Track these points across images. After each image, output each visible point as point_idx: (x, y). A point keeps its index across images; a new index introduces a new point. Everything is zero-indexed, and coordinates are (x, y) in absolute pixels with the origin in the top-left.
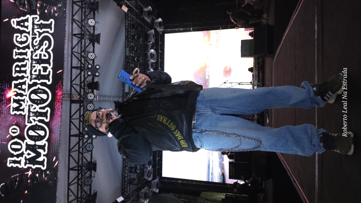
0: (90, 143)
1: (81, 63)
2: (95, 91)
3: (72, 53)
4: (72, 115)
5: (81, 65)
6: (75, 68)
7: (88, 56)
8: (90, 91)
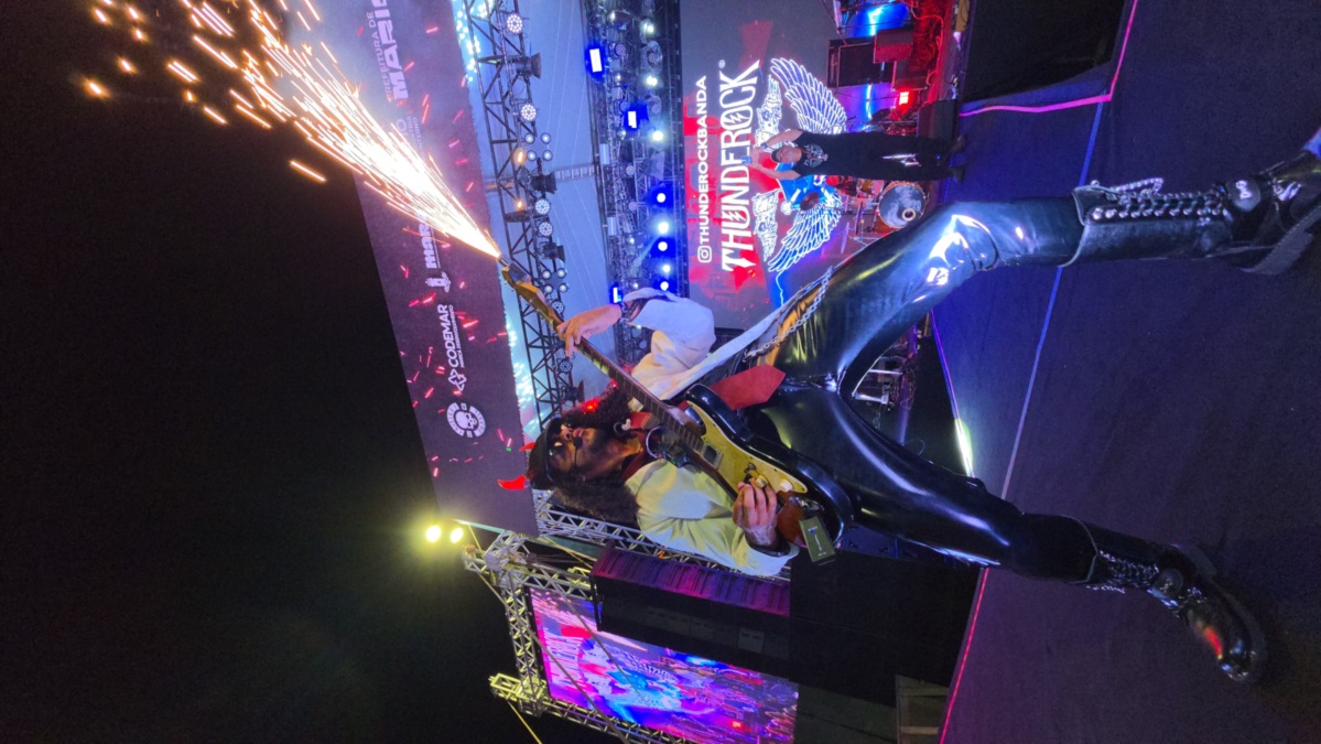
0: (556, 300)
1: (509, 130)
2: (548, 194)
3: (487, 108)
4: (513, 245)
5: (509, 137)
6: (497, 142)
7: (520, 115)
8: (539, 194)
